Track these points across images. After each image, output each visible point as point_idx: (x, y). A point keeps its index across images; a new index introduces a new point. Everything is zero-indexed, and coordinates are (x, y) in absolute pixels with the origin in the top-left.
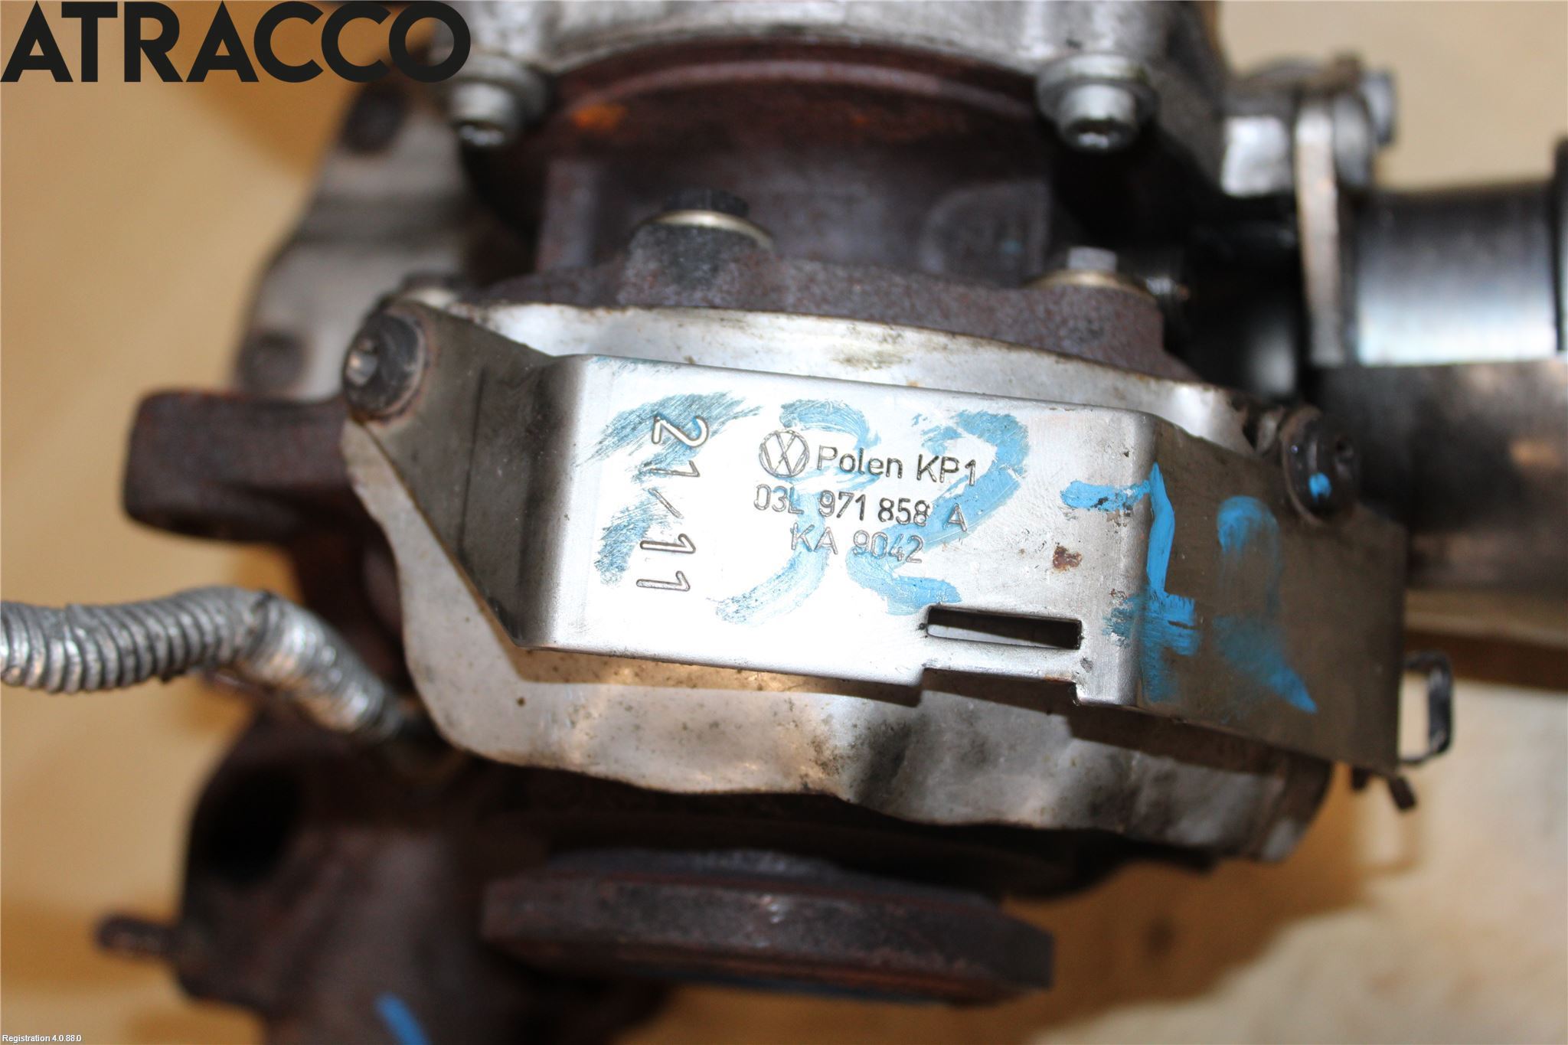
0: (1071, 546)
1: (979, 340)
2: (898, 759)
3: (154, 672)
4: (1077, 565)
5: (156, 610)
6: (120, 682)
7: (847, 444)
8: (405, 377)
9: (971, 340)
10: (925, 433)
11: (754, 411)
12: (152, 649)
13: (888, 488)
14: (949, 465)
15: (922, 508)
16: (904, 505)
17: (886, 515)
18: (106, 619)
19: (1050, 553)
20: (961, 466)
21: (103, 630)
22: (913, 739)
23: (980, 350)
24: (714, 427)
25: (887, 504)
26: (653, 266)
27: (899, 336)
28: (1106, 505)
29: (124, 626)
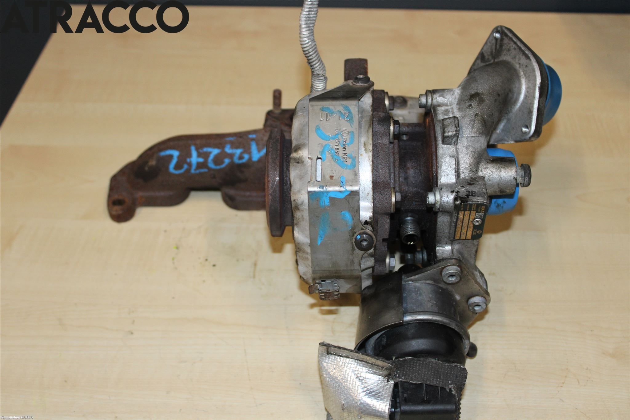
0: (334, 178)
1: (372, 166)
2: (298, 162)
3: (308, 60)
4: (331, 179)
5: (321, 64)
6: (304, 51)
7: (348, 142)
8: (358, 83)
9: (372, 164)
10: (351, 153)
11: (352, 127)
12: (310, 56)
13: (341, 149)
14: (346, 158)
15: (338, 154)
16: (338, 152)
17: (336, 149)
18: (314, 48)
19: (332, 175)
20: (346, 160)
21: (312, 47)
22: (302, 164)
23: (370, 166)
24: (348, 121)
25: (338, 149)
26: (382, 116)
27: (370, 152)
28: (342, 183)
29: (313, 50)
